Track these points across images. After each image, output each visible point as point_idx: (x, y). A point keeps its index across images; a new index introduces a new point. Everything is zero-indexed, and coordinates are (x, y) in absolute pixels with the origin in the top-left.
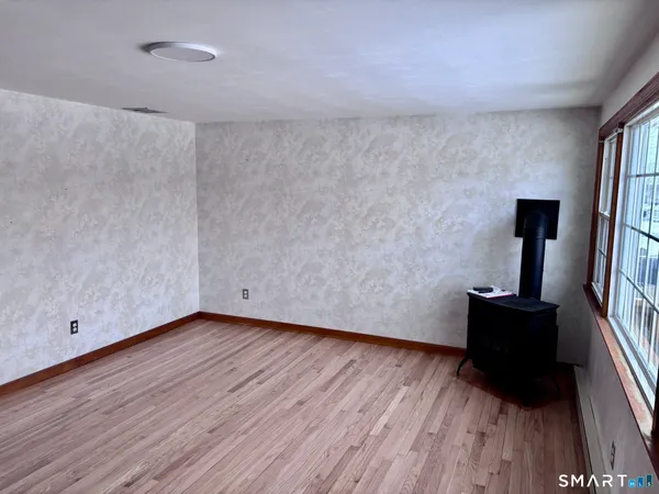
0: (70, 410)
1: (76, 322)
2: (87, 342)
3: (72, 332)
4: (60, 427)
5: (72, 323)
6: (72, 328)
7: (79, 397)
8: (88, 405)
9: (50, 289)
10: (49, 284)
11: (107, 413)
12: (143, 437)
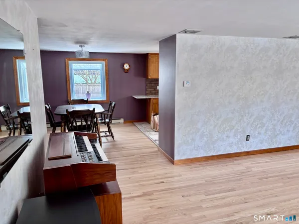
0: (244, 173)
1: (249, 136)
2: (252, 146)
3: (247, 140)
4: (238, 178)
5: (247, 136)
6: (247, 138)
7: (247, 168)
8: (250, 173)
9: (240, 120)
10: (240, 118)
11: (260, 179)
12: (276, 196)
